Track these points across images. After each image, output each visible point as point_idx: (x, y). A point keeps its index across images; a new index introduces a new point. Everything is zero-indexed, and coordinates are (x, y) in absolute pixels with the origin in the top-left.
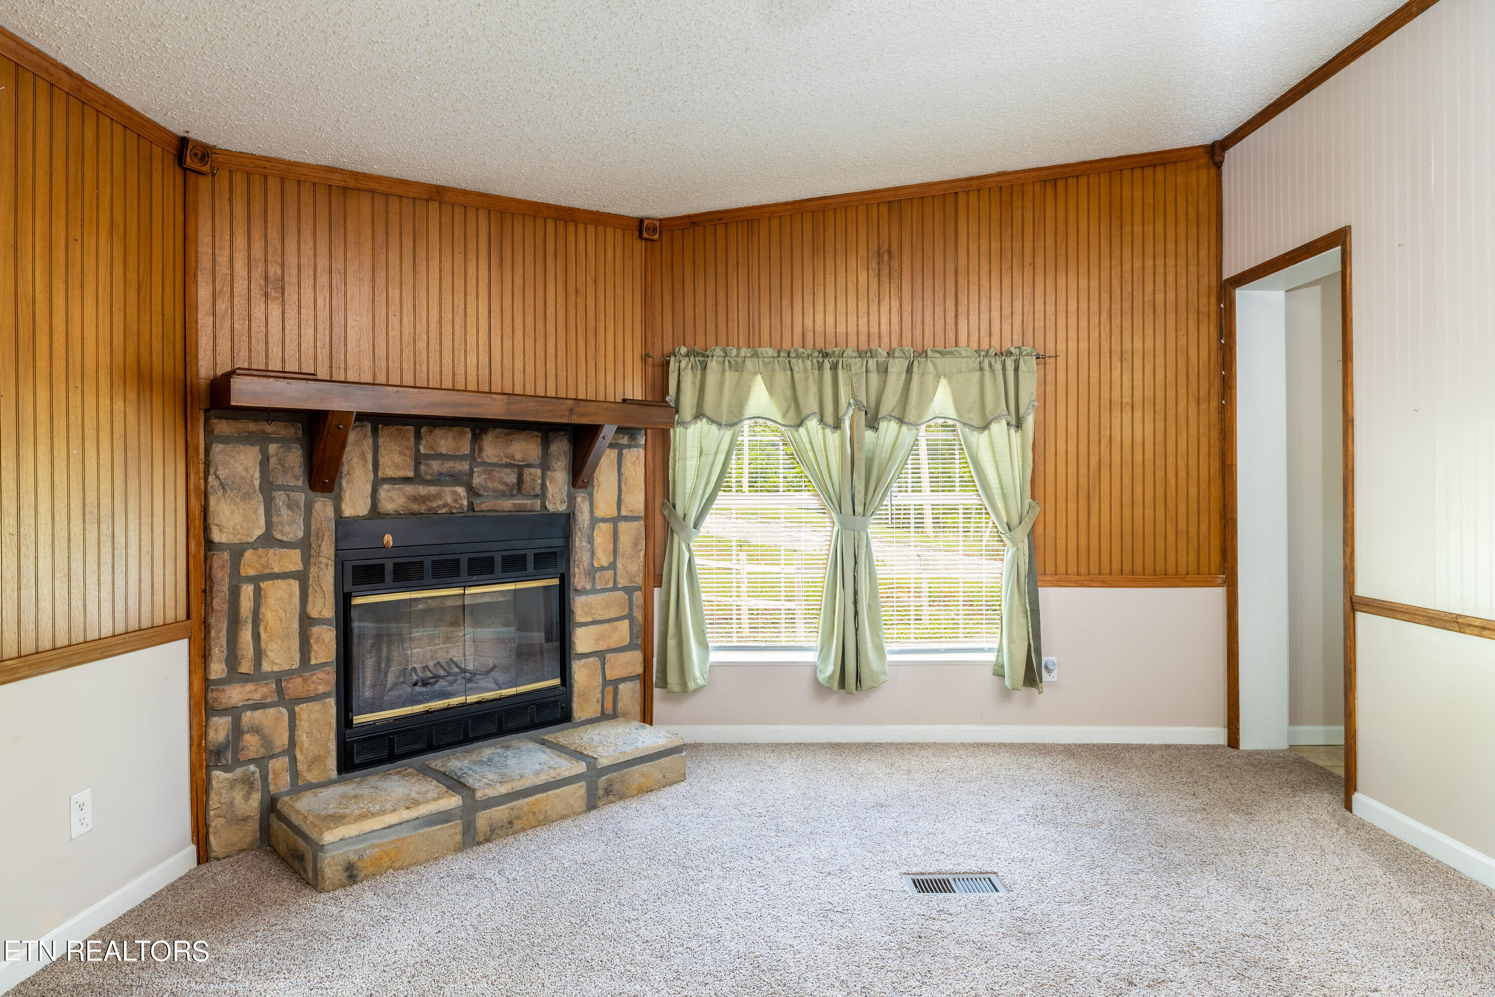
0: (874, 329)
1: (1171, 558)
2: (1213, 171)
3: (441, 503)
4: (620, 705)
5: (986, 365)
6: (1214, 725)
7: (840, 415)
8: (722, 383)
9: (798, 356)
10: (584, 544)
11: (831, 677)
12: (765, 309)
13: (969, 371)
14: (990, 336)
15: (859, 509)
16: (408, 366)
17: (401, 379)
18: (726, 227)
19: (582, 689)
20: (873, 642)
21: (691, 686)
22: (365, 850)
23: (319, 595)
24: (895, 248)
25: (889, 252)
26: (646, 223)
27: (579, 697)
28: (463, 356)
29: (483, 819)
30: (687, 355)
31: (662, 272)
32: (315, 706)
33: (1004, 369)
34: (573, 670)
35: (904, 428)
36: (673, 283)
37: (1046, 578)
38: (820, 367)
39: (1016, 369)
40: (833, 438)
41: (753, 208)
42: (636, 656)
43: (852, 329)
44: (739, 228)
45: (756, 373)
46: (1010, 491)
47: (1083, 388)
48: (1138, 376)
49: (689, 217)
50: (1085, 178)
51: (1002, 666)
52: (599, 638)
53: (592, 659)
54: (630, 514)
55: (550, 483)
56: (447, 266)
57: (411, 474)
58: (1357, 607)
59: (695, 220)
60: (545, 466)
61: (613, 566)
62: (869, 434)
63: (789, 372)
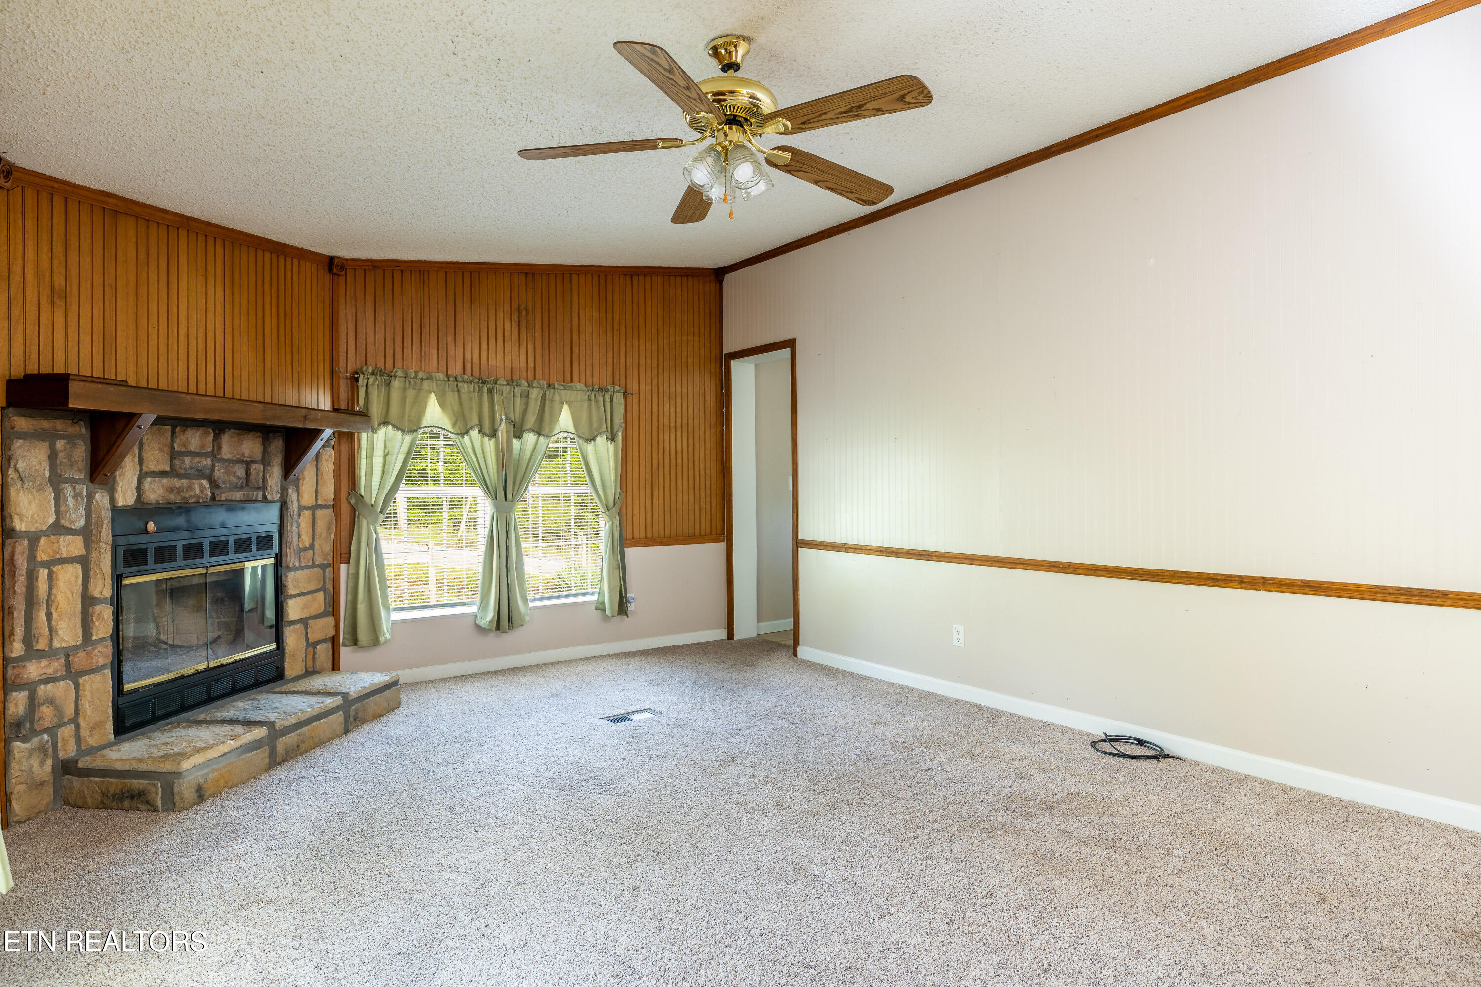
0: (516, 364)
1: (697, 526)
2: (718, 285)
3: (191, 494)
4: (318, 663)
5: (593, 396)
6: (719, 628)
7: (496, 427)
8: (404, 399)
9: (463, 381)
10: (294, 528)
11: (491, 622)
12: (434, 342)
13: (582, 401)
14: (593, 376)
15: (509, 496)
16: (163, 373)
17: (158, 385)
18: (402, 273)
19: (292, 651)
20: (520, 593)
21: (382, 639)
22: (207, 774)
23: (99, 576)
24: (530, 308)
25: (526, 310)
26: (336, 261)
27: (290, 658)
28: (204, 366)
29: (281, 744)
30: (373, 373)
31: (346, 303)
32: (96, 677)
33: (604, 401)
34: (285, 635)
35: (541, 438)
36: (356, 312)
37: (628, 542)
38: (480, 390)
39: (611, 401)
40: (490, 445)
41: (425, 262)
42: (330, 620)
43: (500, 364)
44: (413, 275)
45: (431, 392)
46: (608, 483)
47: (649, 416)
48: (679, 410)
49: (371, 260)
50: (649, 277)
51: (603, 603)
52: (305, 607)
53: (298, 626)
54: (324, 503)
55: (269, 477)
56: (192, 284)
57: (168, 469)
58: (799, 545)
59: (375, 264)
60: (265, 461)
61: (312, 547)
62: (516, 443)
63: (456, 393)
